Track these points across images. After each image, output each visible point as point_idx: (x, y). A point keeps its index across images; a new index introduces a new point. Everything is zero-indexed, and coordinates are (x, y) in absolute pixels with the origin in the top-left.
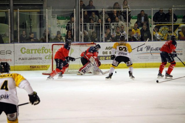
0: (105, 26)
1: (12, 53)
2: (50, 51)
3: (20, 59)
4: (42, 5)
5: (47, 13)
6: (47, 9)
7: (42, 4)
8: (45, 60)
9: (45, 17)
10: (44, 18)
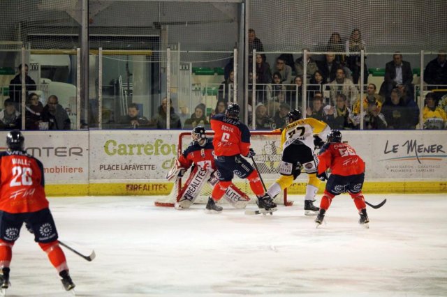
0: (307, 92)
1: (85, 153)
2: (174, 150)
3: (102, 167)
4: (157, 39)
5: (169, 59)
6: (168, 50)
7: (158, 36)
8: (163, 170)
9: (165, 69)
10: (162, 71)
